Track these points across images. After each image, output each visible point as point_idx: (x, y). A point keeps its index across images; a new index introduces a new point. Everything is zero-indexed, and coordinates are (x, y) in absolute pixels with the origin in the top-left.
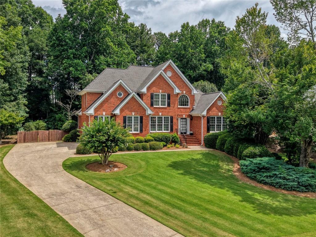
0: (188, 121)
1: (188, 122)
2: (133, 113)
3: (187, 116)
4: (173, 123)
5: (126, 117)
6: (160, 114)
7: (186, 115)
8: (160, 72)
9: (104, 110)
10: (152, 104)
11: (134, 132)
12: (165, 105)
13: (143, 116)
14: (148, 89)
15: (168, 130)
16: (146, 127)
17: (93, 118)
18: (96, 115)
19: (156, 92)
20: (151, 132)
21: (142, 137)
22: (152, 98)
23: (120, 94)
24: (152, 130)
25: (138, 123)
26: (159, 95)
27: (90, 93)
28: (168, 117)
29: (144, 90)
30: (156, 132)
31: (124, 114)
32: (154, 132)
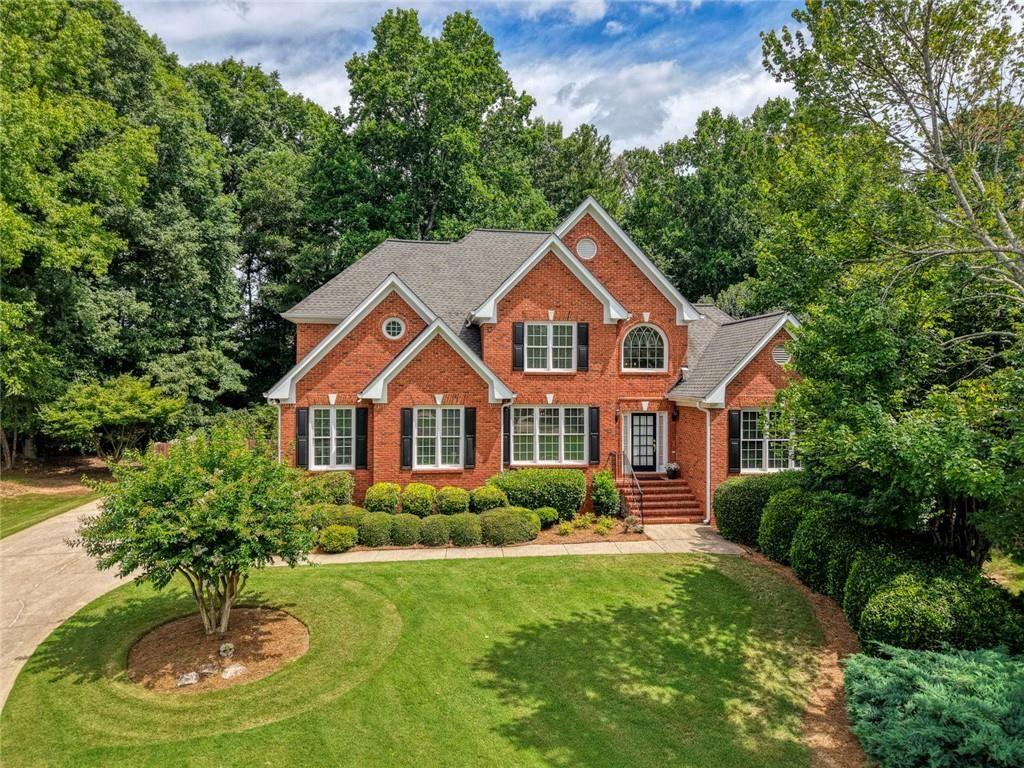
0: (661, 423)
1: (661, 428)
2: (439, 398)
3: (655, 406)
4: (598, 431)
5: (411, 410)
6: (550, 398)
7: (654, 401)
8: (547, 244)
9: (332, 386)
10: (517, 364)
11: (442, 467)
12: (569, 366)
13: (475, 409)
14: (503, 307)
15: (581, 457)
16: (490, 446)
17: (291, 417)
18: (303, 403)
19: (533, 319)
20: (513, 463)
21: (462, 491)
22: (518, 340)
23: (394, 328)
24: (516, 458)
25: (458, 433)
26: (545, 328)
27: (309, 326)
28: (581, 411)
29: (487, 312)
30: (535, 466)
31: (402, 400)
32: (527, 463)
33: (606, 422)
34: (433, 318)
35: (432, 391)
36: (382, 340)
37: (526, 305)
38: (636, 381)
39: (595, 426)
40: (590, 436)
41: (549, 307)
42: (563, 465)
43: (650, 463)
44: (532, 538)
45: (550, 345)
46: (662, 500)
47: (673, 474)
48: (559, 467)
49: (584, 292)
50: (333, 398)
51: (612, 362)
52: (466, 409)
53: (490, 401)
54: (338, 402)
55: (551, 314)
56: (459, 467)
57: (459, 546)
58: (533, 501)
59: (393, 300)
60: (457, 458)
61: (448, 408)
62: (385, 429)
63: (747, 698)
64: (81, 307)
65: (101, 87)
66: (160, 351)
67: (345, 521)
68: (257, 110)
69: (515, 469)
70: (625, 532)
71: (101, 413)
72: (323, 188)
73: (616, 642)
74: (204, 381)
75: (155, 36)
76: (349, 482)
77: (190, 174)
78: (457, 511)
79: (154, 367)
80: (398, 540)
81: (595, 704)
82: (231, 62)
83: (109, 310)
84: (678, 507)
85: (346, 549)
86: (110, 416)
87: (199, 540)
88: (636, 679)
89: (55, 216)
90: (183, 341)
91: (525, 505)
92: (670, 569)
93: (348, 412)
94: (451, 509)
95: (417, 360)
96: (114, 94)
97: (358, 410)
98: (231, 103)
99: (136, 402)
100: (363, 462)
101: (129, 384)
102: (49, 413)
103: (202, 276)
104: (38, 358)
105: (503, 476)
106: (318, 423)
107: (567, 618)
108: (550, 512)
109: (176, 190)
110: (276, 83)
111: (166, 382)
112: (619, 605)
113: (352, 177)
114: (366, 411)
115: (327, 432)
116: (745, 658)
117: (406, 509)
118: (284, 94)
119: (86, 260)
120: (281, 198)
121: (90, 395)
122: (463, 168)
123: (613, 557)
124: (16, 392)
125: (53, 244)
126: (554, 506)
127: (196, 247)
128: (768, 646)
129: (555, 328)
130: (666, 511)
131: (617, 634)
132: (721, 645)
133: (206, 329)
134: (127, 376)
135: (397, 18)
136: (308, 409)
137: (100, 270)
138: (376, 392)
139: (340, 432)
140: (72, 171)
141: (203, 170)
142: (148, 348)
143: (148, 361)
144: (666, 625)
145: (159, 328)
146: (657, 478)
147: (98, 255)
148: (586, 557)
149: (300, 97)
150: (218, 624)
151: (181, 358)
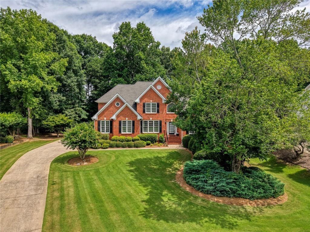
2: (127, 119)
5: (121, 121)
6: (151, 119)
8: (150, 86)
9: (105, 116)
10: (144, 112)
11: (127, 133)
12: (155, 112)
13: (134, 121)
14: (141, 99)
15: (158, 131)
16: (138, 129)
17: (97, 122)
18: (99, 120)
19: (147, 102)
20: (143, 132)
21: (131, 137)
22: (144, 106)
23: (118, 104)
24: (144, 131)
25: (131, 126)
26: (150, 104)
27: (101, 103)
28: (158, 122)
29: (137, 101)
30: (147, 133)
31: (119, 119)
32: (146, 132)
33: (163, 124)
34: (126, 102)
35: (125, 117)
36: (116, 107)
37: (146, 99)
38: (170, 115)
39: (161, 125)
40: (160, 127)
41: (151, 100)
42: (154, 133)
43: (173, 133)
44: (144, 147)
45: (151, 108)
46: (174, 140)
47: (178, 135)
48: (153, 133)
49: (158, 96)
50: (105, 119)
51: (164, 112)
52: (133, 121)
53: (138, 119)
54: (106, 120)
55: (151, 101)
56: (131, 133)
57: (129, 148)
58: (145, 140)
59: (118, 99)
60: (131, 131)
61: (129, 121)
62: (116, 125)
63: (171, 168)
64: (51, 98)
65: (55, 48)
66: (67, 108)
67: (107, 143)
68: (91, 47)
69: (143, 134)
70: (164, 146)
71: (55, 123)
72: (107, 67)
73: (153, 161)
74: (77, 115)
75: (66, 30)
76: (108, 136)
77: (75, 66)
78: (129, 141)
79: (66, 112)
80: (117, 146)
81: (144, 168)
82: (84, 35)
83: (57, 99)
84: (177, 141)
85: (107, 148)
86: (58, 123)
87: (80, 141)
88: (153, 165)
89: (47, 79)
90: (73, 106)
91: (144, 140)
92: (168, 151)
93: (108, 122)
94: (128, 141)
95: (122, 111)
96: (58, 50)
97: (110, 121)
98: (84, 46)
99: (63, 120)
100: (111, 132)
101: (61, 116)
102: (44, 122)
103: (77, 90)
104: (42, 110)
105: (140, 135)
106: (102, 124)
107: (145, 158)
108: (149, 142)
109: (72, 70)
110: (95, 39)
111: (69, 116)
112: (156, 156)
113: (114, 65)
114: (112, 121)
115: (104, 126)
116: (174, 163)
117: (119, 141)
118: (97, 42)
119: (52, 88)
120: (96, 70)
121: (53, 118)
122: (142, 62)
123: (158, 149)
124: (37, 118)
125: (46, 85)
126: (150, 141)
127: (76, 83)
128: (179, 162)
129: (152, 104)
130: (174, 142)
131: (153, 160)
132: (171, 162)
133: (78, 103)
134: (60, 114)
135: (125, 24)
136: (100, 121)
137: (55, 91)
138: (114, 117)
139: (107, 126)
140: (49, 68)
141: (77, 65)
142: (65, 108)
143: (65, 111)
144: (163, 159)
145: (67, 103)
146: (175, 136)
147: (55, 87)
148: (153, 149)
149: (101, 43)
150: (83, 157)
151: (72, 110)
